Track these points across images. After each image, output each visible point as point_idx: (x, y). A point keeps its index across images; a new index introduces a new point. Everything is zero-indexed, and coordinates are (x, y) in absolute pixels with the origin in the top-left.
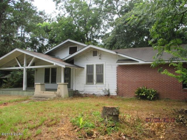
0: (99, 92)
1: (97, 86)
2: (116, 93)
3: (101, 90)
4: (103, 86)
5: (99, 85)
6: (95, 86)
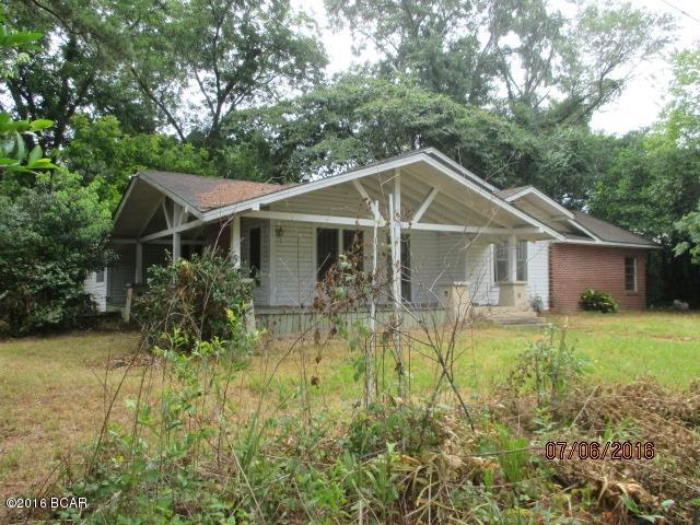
2: (547, 304)
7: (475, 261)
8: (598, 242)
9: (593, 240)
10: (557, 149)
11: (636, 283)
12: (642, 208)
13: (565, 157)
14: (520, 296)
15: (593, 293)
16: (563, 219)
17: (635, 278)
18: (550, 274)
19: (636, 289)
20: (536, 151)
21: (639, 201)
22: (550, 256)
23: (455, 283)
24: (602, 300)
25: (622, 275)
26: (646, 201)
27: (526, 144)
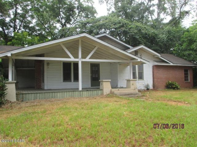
0: (140, 87)
1: (139, 82)
2: (152, 87)
3: (142, 86)
4: (143, 82)
5: (141, 82)
6: (138, 82)
7: (122, 72)
8: (171, 64)
9: (170, 64)
10: (163, 34)
11: (189, 78)
12: (191, 52)
13: (165, 36)
14: (133, 84)
15: (170, 82)
16: (156, 56)
17: (189, 77)
18: (153, 76)
19: (189, 81)
20: (156, 35)
21: (190, 50)
22: (153, 70)
23: (104, 80)
24: (173, 85)
25: (183, 75)
26: (192, 50)
27: (153, 33)
